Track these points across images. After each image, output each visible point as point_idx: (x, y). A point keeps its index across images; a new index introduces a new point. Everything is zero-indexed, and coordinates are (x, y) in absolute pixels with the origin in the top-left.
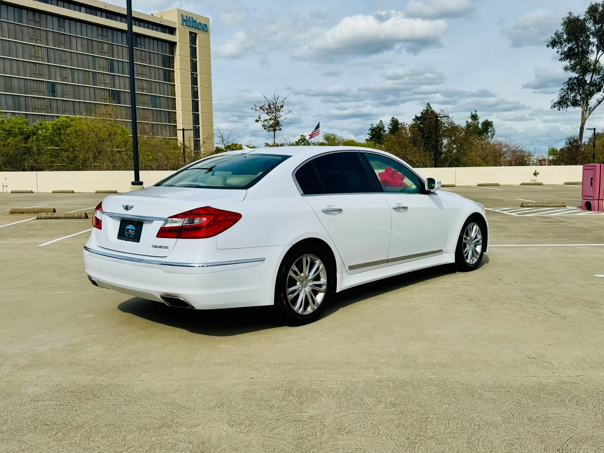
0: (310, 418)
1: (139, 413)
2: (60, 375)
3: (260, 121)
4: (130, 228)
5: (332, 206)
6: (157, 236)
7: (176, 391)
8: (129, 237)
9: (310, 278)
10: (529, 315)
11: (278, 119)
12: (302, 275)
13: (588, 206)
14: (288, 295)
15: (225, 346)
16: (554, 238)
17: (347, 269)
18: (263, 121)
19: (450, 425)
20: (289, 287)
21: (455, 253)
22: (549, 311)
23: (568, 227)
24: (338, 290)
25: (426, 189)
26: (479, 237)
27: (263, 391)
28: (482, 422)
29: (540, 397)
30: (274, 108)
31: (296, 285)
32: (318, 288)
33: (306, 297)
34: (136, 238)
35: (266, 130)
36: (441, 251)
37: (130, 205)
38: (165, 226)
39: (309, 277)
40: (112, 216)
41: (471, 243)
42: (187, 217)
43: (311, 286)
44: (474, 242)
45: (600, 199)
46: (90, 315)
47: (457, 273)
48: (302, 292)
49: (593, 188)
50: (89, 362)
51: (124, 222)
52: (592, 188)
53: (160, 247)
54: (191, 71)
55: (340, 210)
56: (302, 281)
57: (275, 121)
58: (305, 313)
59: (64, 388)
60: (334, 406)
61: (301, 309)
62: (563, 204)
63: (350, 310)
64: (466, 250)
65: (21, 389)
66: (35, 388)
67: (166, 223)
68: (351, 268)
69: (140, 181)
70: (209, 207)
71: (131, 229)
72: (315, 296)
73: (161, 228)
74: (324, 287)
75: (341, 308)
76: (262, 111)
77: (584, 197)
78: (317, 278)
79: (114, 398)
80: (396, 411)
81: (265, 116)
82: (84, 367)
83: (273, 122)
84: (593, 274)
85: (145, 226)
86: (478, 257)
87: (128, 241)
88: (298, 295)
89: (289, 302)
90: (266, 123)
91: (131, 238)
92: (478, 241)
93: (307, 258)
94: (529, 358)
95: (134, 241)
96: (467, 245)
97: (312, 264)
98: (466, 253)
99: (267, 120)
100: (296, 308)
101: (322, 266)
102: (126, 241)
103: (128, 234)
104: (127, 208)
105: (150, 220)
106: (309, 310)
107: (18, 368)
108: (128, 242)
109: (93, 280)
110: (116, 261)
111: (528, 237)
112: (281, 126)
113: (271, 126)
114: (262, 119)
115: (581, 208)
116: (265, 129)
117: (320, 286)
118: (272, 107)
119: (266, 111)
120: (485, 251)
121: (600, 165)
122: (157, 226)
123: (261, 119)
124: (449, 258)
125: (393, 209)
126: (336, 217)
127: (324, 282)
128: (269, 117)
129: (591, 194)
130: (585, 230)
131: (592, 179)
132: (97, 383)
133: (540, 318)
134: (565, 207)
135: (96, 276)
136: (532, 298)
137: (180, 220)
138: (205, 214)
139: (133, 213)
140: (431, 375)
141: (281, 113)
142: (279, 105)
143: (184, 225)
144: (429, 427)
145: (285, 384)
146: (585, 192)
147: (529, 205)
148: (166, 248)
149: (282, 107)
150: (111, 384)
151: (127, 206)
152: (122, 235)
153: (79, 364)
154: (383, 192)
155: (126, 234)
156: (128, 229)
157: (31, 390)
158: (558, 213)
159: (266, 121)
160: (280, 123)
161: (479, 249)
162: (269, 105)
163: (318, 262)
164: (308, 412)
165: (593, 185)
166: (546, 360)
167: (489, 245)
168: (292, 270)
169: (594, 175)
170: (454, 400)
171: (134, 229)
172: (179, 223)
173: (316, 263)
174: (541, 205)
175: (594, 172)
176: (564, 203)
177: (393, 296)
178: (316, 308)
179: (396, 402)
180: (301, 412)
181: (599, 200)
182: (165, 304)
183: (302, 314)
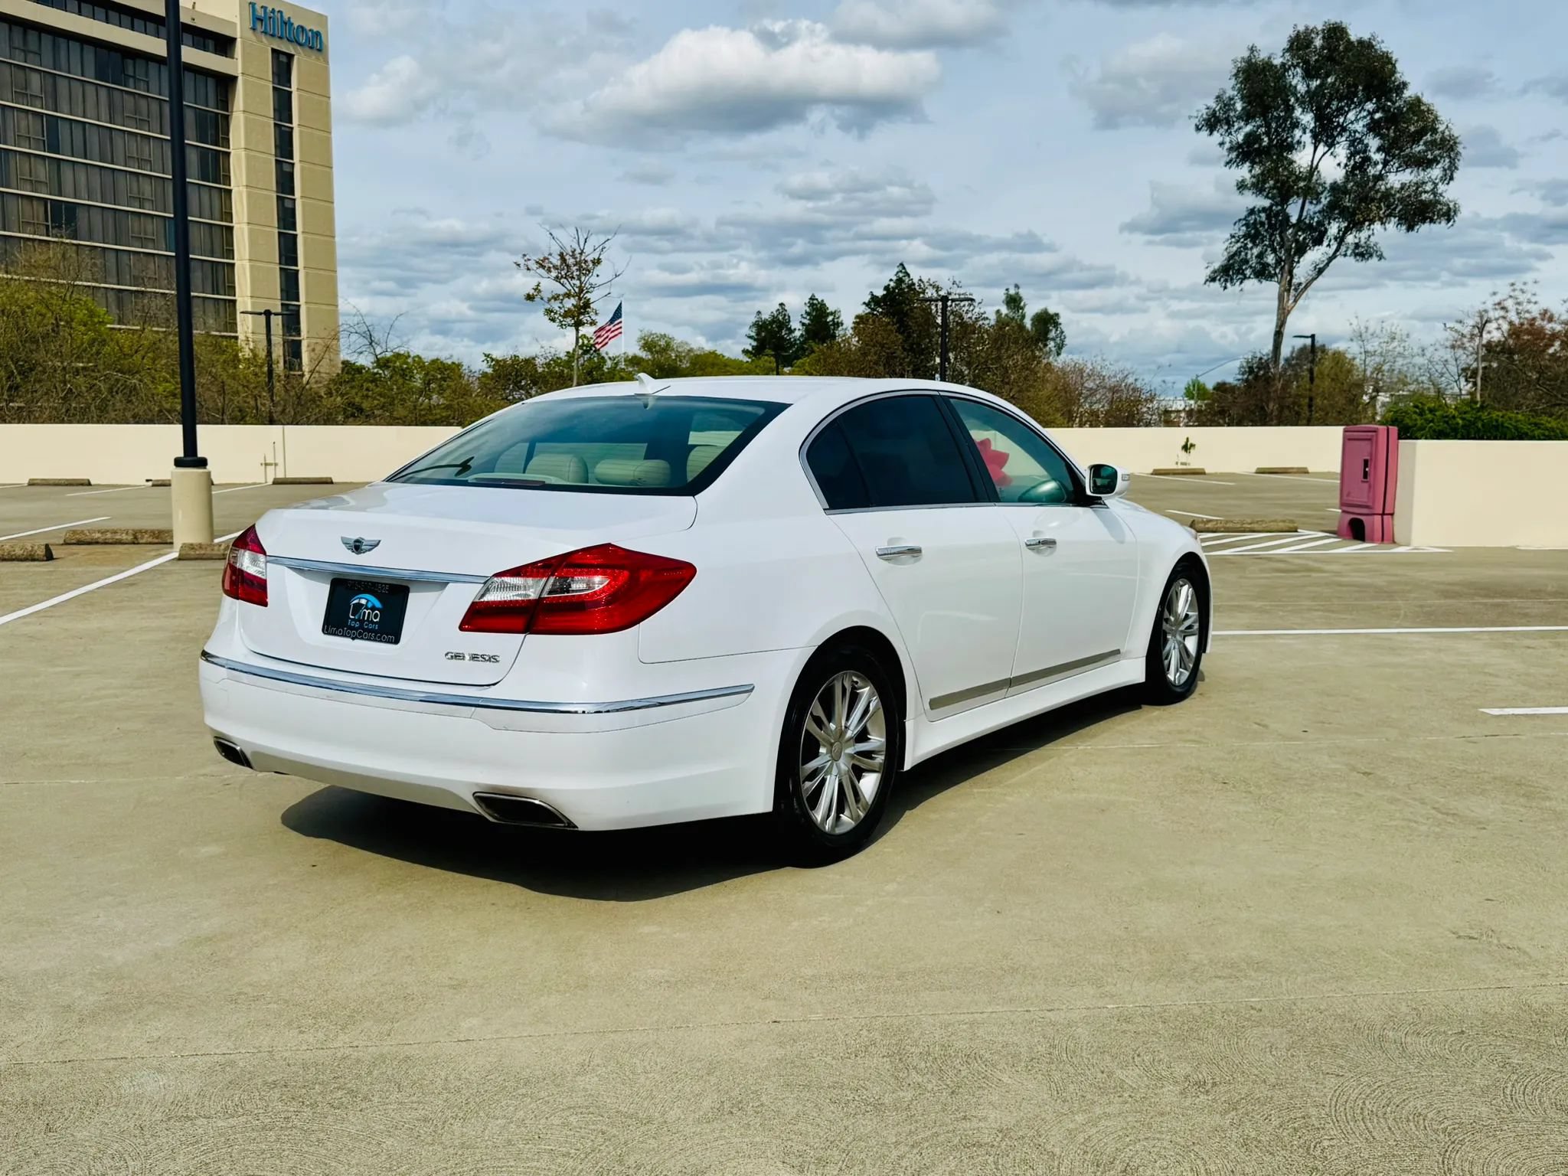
0: (1000, 1135)
1: (510, 1141)
2: (216, 1033)
3: (537, 299)
4: (363, 602)
5: (898, 539)
6: (461, 628)
7: (583, 1069)
8: (365, 630)
9: (849, 734)
10: (1391, 820)
11: (588, 296)
12: (832, 726)
13: (1357, 531)
14: (804, 782)
15: (654, 929)
16: (1320, 613)
17: (927, 707)
18: (546, 299)
19: (1374, 1134)
20: (804, 763)
21: (1147, 657)
22: (1434, 808)
23: (1340, 585)
24: (907, 767)
25: (1088, 492)
26: (1194, 615)
27: (829, 1059)
28: (1450, 1122)
29: (1549, 1046)
30: (575, 265)
31: (816, 755)
32: (864, 763)
33: (841, 785)
34: (389, 629)
35: (556, 324)
36: (1117, 652)
37: (366, 538)
38: (485, 599)
39: (846, 732)
40: (305, 569)
41: (1176, 630)
42: (553, 575)
43: (852, 756)
44: (1182, 628)
45: (1386, 512)
46: (213, 849)
47: (1145, 708)
48: (831, 774)
49: (1370, 487)
50: (283, 989)
51: (347, 586)
52: (1366, 485)
53: (474, 657)
54: (276, 156)
55: (914, 552)
56: (832, 745)
57: (580, 299)
58: (839, 831)
59: (248, 1076)
60: (1045, 1096)
61: (830, 821)
62: (1291, 525)
63: (933, 816)
64: (1167, 648)
65: (117, 1083)
66: (163, 1080)
67: (487, 590)
68: (935, 703)
69: (200, 455)
70: (609, 545)
71: (370, 605)
72: (859, 780)
73: (474, 604)
74: (880, 759)
75: (908, 813)
76: (541, 271)
77: (1345, 509)
78: (862, 736)
79: (414, 1099)
80: (1214, 1100)
81: (550, 285)
82: (275, 1006)
83: (575, 303)
84: (1477, 707)
85: (413, 598)
86: (1191, 666)
87: (362, 639)
88: (823, 781)
89: (805, 799)
90: (555, 305)
91: (369, 631)
92: (1190, 627)
93: (843, 681)
94: (1459, 937)
95: (381, 641)
96: (1169, 637)
97: (854, 698)
98: (1166, 658)
99: (559, 296)
100: (818, 815)
101: (875, 702)
102: (353, 639)
103: (359, 620)
104: (357, 547)
105: (437, 583)
106: (847, 821)
107: (75, 1017)
108: (357, 641)
109: (238, 748)
110: (329, 698)
111: (1262, 611)
112: (596, 314)
113: (567, 314)
114: (546, 295)
115: (1336, 533)
116: (553, 320)
117: (868, 754)
118: (571, 261)
119: (554, 274)
120: (1204, 651)
121: (1388, 429)
122: (460, 599)
123: (542, 294)
124: (1132, 671)
125: (1027, 545)
126: (906, 569)
127: (879, 744)
128: (562, 290)
129: (1364, 500)
130: (1380, 592)
131: (1366, 463)
132: (339, 1055)
133: (1424, 828)
134: (1296, 531)
135: (242, 736)
136: (1370, 774)
137: (530, 581)
138: (598, 566)
139: (387, 559)
140: (1247, 997)
141: (593, 280)
142: (589, 258)
143: (545, 595)
144: (1326, 1143)
145: (877, 1035)
146: (1348, 495)
148: (489, 660)
149: (597, 262)
150: (383, 1057)
151: (357, 541)
152: (337, 621)
153: (256, 999)
154: (999, 501)
155: (352, 620)
156: (359, 606)
157: (152, 1085)
158: (1286, 547)
159: (556, 298)
160: (592, 306)
161: (1191, 643)
162: (561, 255)
163: (866, 691)
164: (985, 1119)
165: (1370, 478)
166: (1504, 941)
167: (1212, 633)
168: (811, 713)
169: (1373, 454)
170: (1341, 1062)
171: (378, 604)
172: (532, 589)
173: (863, 693)
174: (1239, 526)
175: (1372, 446)
176: (1292, 521)
177: (1024, 775)
178: (862, 815)
179: (1200, 1076)
180: (965, 1118)
181: (1383, 514)
182: (480, 817)
183: (832, 833)
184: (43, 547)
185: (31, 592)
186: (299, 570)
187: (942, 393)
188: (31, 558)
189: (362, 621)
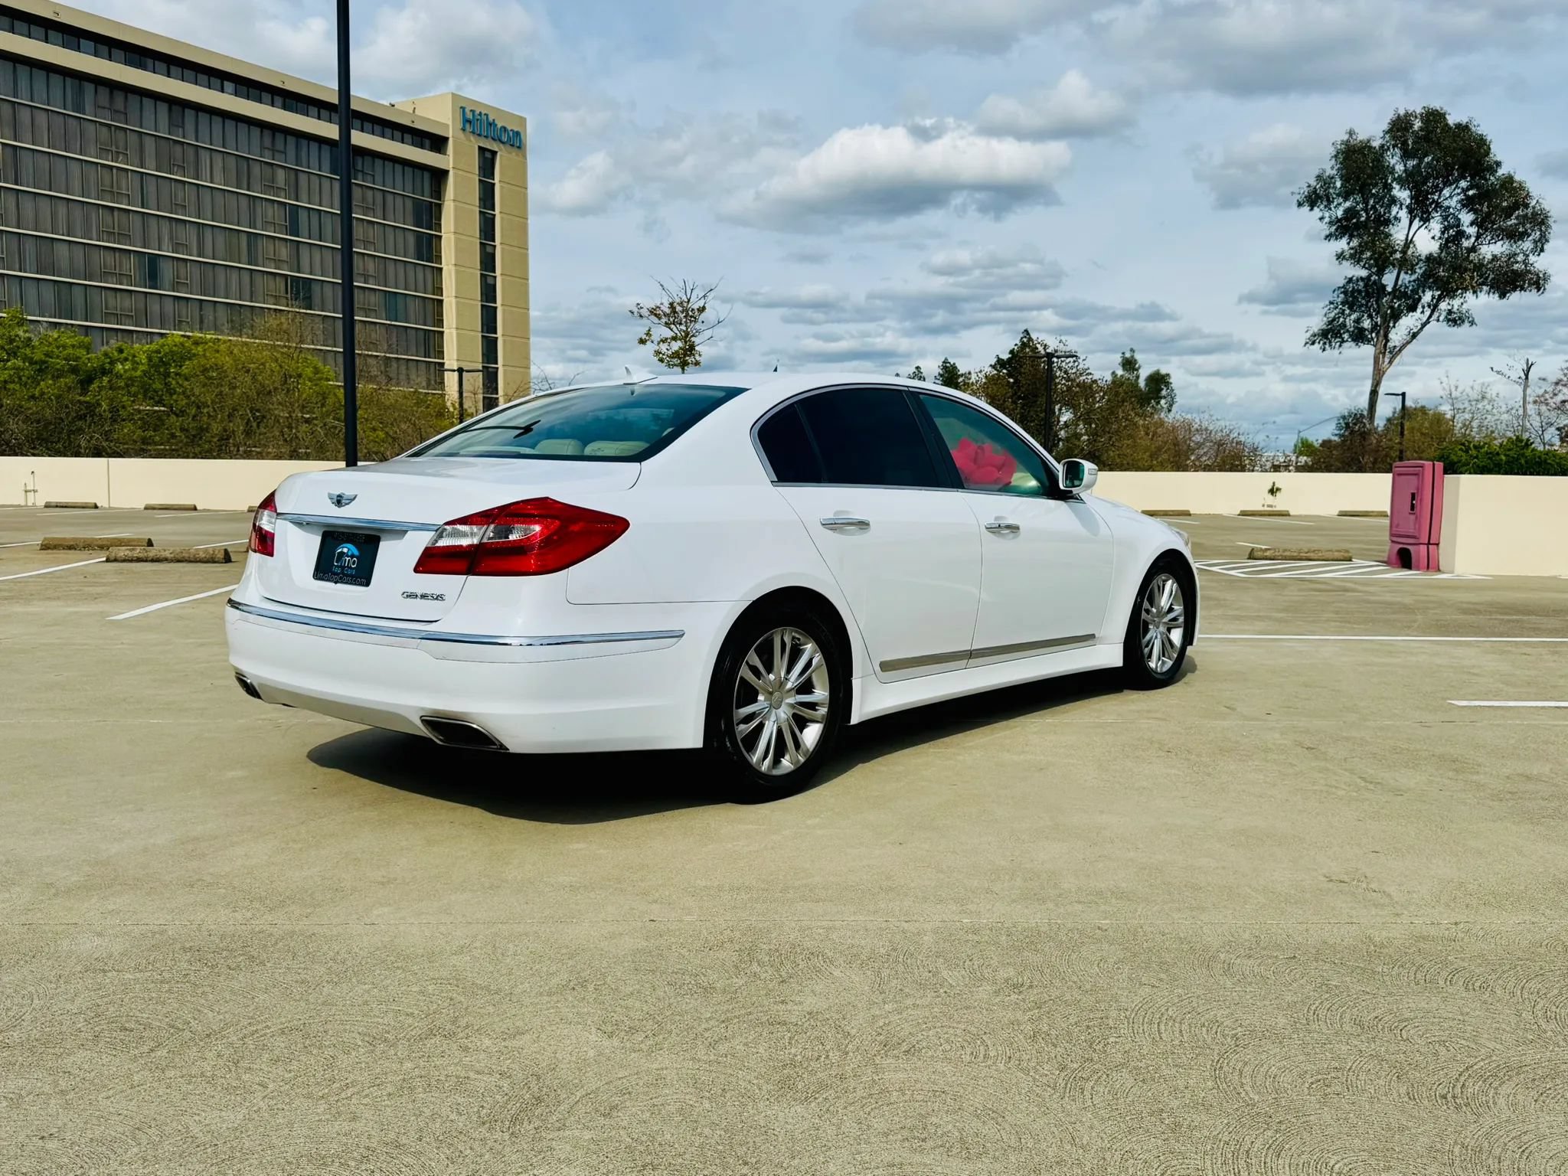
0: (807, 1017)
1: (367, 1001)
2: (163, 909)
3: (648, 343)
4: (345, 550)
5: (847, 512)
6: (416, 570)
7: (461, 951)
8: (344, 575)
9: (789, 685)
10: (1313, 785)
11: (693, 339)
12: (772, 677)
13: (1404, 559)
14: (738, 724)
15: (581, 846)
16: (1338, 624)
17: (877, 668)
18: (655, 342)
19: (1163, 1035)
20: (739, 706)
21: (1125, 641)
22: (1361, 778)
23: (1369, 602)
24: (855, 720)
25: (1062, 487)
26: (1179, 609)
27: (684, 952)
28: (1243, 1030)
29: (1374, 972)
30: (682, 313)
31: (755, 701)
32: (807, 713)
33: (780, 732)
34: (362, 575)
35: (664, 364)
36: (1093, 636)
37: (347, 494)
38: (437, 545)
39: (786, 684)
40: (302, 523)
41: (1159, 623)
42: (492, 523)
43: (792, 706)
44: (1166, 620)
45: (1432, 542)
46: (239, 773)
47: (1126, 692)
48: (769, 720)
49: (1416, 518)
50: (237, 879)
51: (332, 537)
52: (1412, 517)
53: (423, 596)
54: (480, 239)
55: (863, 525)
56: (771, 693)
57: (686, 342)
58: (776, 772)
59: (171, 941)
60: (867, 988)
61: (767, 762)
62: (1346, 555)
63: (884, 769)
64: (1148, 637)
65: (59, 942)
66: (97, 941)
67: (440, 536)
68: (886, 666)
70: (548, 498)
71: (350, 554)
72: (801, 732)
73: (427, 550)
74: (823, 711)
75: (860, 765)
76: (653, 318)
77: (1395, 539)
78: (806, 687)
79: (302, 966)
80: (1024, 1000)
81: (662, 331)
82: (224, 891)
83: (681, 345)
84: (1444, 699)
85: (384, 546)
86: (1175, 656)
87: (342, 582)
88: (761, 726)
89: (739, 740)
90: (664, 347)
91: (347, 575)
92: (1175, 619)
93: (783, 637)
94: (1331, 881)
95: (355, 584)
96: (1151, 627)
97: (795, 654)
98: (1147, 646)
99: (666, 339)
100: (755, 758)
101: (818, 659)
102: (336, 583)
103: (341, 566)
104: (339, 501)
105: (398, 531)
106: (787, 764)
107: (53, 891)
108: (339, 585)
109: (249, 681)
110: (309, 633)
111: (1279, 621)
112: (700, 355)
113: (675, 355)
114: (656, 337)
115: (1387, 563)
116: (661, 360)
117: (812, 706)
118: (679, 309)
119: (664, 320)
120: (1191, 643)
121: (1434, 465)
122: (417, 543)
123: (652, 338)
124: (1109, 655)
125: (987, 528)
126: (854, 540)
127: (822, 697)
128: (670, 334)
129: (1411, 531)
130: (1406, 609)
131: (1413, 496)
132: (257, 929)
133: (1341, 793)
134: (1351, 560)
135: (256, 672)
136: (1313, 749)
137: (475, 528)
138: (539, 516)
139: (354, 513)
140: (1099, 919)
141: (698, 326)
142: (696, 307)
143: (485, 540)
144: (1112, 1040)
145: (738, 934)
146: (1397, 526)
147: (1268, 554)
148: (437, 599)
149: (702, 310)
150: (294, 932)
151: (339, 496)
152: (325, 569)
153: (209, 885)
154: (964, 488)
155: (336, 567)
156: (342, 553)
157: (87, 945)
158: (1335, 573)
159: (664, 341)
160: (696, 348)
161: (1176, 636)
162: (671, 304)
163: (809, 647)
164: (801, 1003)
165: (1417, 509)
166: (1373, 886)
167: (1199, 626)
168: (747, 663)
169: (1420, 488)
170: (1163, 976)
171: (356, 552)
172: (469, 537)
173: (805, 650)
174: (1295, 554)
175: (1418, 479)
176: (1347, 551)
177: (982, 740)
178: (802, 760)
179: (1020, 980)
180: (783, 1002)
181: (1429, 543)
182: (431, 739)
183: (770, 773)
184: (223, 552)
185: (200, 585)
186: (299, 524)
187: (911, 389)
188: (211, 560)
189: (343, 567)
